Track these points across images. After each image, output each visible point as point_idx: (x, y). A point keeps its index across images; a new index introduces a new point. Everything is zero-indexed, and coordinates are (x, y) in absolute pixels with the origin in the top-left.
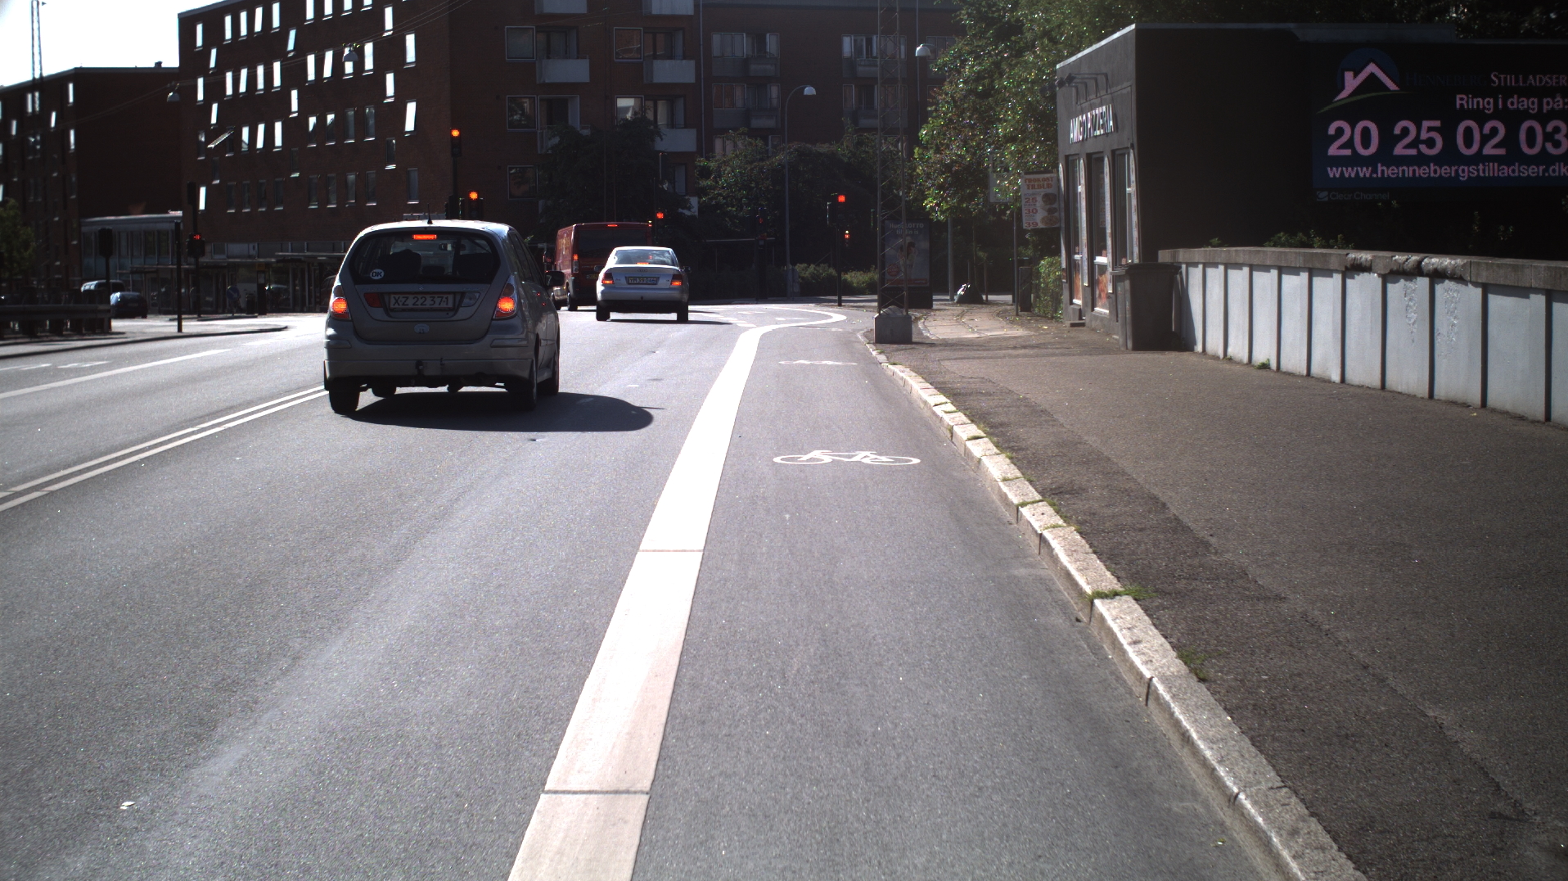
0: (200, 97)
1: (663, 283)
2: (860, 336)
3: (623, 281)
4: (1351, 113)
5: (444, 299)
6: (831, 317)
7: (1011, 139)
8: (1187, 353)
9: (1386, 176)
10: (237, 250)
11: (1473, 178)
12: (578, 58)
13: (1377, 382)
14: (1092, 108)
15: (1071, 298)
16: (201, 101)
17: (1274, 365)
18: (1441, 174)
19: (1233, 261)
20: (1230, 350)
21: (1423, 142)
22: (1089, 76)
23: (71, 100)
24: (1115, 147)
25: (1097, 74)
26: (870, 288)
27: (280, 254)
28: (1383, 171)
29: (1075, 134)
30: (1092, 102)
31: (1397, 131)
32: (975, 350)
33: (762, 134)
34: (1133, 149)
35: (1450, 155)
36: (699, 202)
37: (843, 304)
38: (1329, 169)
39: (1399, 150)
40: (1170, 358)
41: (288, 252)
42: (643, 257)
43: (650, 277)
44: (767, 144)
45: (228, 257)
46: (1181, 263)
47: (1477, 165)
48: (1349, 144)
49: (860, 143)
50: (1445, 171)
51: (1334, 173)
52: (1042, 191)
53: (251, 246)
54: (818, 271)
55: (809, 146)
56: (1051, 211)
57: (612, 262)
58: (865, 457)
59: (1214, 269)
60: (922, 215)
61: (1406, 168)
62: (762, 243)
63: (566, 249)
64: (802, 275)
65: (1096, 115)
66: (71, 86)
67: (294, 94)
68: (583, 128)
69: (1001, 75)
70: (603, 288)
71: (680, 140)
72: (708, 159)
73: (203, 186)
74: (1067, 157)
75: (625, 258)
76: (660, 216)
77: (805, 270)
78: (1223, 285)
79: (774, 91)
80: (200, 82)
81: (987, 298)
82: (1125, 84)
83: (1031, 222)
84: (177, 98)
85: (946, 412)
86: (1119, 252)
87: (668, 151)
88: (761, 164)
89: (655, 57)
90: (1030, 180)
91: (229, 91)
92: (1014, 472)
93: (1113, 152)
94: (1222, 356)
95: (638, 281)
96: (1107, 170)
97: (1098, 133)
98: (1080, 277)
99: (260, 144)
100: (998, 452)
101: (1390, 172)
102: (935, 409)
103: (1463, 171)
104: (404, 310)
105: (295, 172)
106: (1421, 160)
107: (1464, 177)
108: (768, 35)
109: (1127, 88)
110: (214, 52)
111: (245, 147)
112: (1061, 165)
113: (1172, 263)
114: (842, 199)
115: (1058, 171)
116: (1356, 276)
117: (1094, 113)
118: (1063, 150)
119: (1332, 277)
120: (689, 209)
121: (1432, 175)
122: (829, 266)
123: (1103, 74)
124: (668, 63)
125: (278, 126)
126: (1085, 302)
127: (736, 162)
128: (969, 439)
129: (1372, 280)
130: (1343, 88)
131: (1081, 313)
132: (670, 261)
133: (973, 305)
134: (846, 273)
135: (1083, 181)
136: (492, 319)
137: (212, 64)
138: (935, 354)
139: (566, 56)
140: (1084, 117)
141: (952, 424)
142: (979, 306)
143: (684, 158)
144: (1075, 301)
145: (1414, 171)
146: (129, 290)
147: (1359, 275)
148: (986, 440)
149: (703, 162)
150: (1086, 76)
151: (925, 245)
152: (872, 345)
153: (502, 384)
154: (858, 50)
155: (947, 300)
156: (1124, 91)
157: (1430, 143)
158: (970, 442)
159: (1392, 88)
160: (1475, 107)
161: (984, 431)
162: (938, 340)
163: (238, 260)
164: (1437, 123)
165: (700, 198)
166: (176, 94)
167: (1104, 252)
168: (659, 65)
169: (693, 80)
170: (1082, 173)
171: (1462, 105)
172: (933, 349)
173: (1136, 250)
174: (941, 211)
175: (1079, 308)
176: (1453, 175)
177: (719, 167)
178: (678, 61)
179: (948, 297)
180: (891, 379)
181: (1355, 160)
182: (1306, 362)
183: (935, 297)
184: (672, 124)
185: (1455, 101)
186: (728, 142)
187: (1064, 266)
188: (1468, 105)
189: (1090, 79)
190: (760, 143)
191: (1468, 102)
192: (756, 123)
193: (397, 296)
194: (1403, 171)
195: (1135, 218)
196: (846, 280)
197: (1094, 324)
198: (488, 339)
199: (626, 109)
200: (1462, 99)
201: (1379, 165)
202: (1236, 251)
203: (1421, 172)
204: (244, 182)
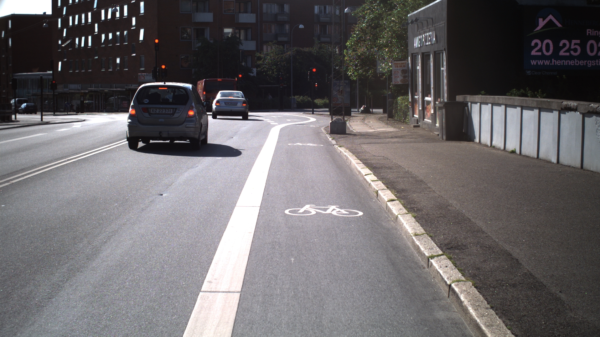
0: (59, 26)
1: (239, 105)
2: (322, 129)
3: (224, 104)
4: (542, 36)
5: (169, 110)
6: (310, 119)
7: (386, 46)
8: (471, 142)
9: (556, 64)
10: (73, 87)
11: (594, 66)
12: (209, 12)
13: (578, 164)
14: (424, 33)
15: (413, 114)
16: (60, 28)
17: (518, 152)
18: (580, 64)
19: (496, 102)
20: (493, 143)
21: (572, 50)
22: (425, 19)
23: (10, 27)
24: (436, 50)
25: (428, 18)
26: (325, 106)
27: (90, 89)
28: (554, 62)
29: (416, 44)
30: (425, 30)
31: (561, 45)
32: (374, 138)
33: (282, 43)
34: (445, 51)
35: (584, 56)
36: (256, 71)
37: (314, 113)
38: (531, 61)
39: (562, 53)
40: (464, 144)
41: (93, 88)
42: (230, 95)
43: (234, 102)
44: (284, 48)
45: (70, 90)
46: (468, 102)
47: (595, 60)
48: (540, 50)
49: (320, 48)
50: (582, 63)
51: (533, 62)
52: (401, 69)
53: (79, 85)
54: (304, 99)
55: (301, 49)
56: (404, 77)
57: (219, 97)
58: (333, 210)
59: (486, 106)
60: (347, 77)
61: (564, 61)
62: (281, 87)
63: (201, 89)
64: (298, 100)
65: (427, 36)
66: (10, 22)
67: (96, 25)
68: (210, 40)
69: (383, 19)
70: (215, 106)
71: (249, 46)
72: (260, 53)
73: (60, 61)
74: (412, 54)
75: (223, 95)
76: (240, 76)
77: (299, 98)
78: (491, 113)
79: (287, 27)
80: (60, 20)
81: (372, 110)
82: (441, 23)
83: (396, 81)
84: (47, 26)
85: (372, 181)
86: (437, 95)
87: (244, 49)
88: (282, 55)
89: (240, 12)
90: (396, 64)
91: (71, 24)
92: (420, 230)
93: (435, 52)
94: (489, 145)
95: (230, 104)
96: (432, 59)
97: (428, 44)
98: (418, 105)
99: (83, 45)
100: (407, 212)
101: (558, 63)
102: (365, 177)
103: (589, 63)
104: (155, 114)
105: (96, 56)
106: (571, 58)
107: (590, 65)
108: (285, 5)
109: (443, 24)
110: (65, 8)
111: (77, 46)
112: (409, 58)
113: (463, 102)
114: (314, 70)
115: (408, 60)
116: (567, 113)
117: (426, 35)
118: (410, 51)
119: (552, 112)
120: (253, 73)
121: (576, 64)
122: (308, 97)
123: (430, 18)
124: (245, 15)
125: (90, 38)
126: (419, 115)
127: (272, 55)
128: (389, 201)
129: (577, 116)
130: (538, 25)
131: (418, 121)
132: (241, 97)
133: (367, 114)
134: (315, 100)
135: (420, 65)
136: (186, 118)
137: (64, 13)
138: (358, 141)
139: (204, 11)
140: (421, 37)
141: (377, 189)
142: (370, 114)
143: (250, 53)
144: (415, 116)
145: (568, 62)
146: (31, 102)
147: (568, 112)
148: (397, 202)
149: (258, 54)
150: (422, 19)
151: (348, 90)
152: (329, 135)
153: (189, 140)
154: (320, 11)
155: (356, 112)
156: (441, 26)
157: (575, 50)
158: (390, 202)
159: (559, 26)
160: (595, 35)
161: (395, 195)
162: (358, 132)
163: (73, 91)
164: (578, 41)
165: (257, 68)
166: (47, 25)
167: (429, 95)
168: (241, 15)
169: (255, 22)
170: (420, 61)
171: (589, 34)
172: (355, 137)
173: (446, 95)
174: (354, 76)
175: (417, 119)
176: (585, 65)
177: (265, 57)
178: (249, 14)
179: (357, 110)
180: (340, 155)
181: (543, 57)
182: (536, 152)
183: (352, 110)
184: (246, 39)
185: (586, 32)
186: (269, 47)
187: (410, 100)
188: (592, 34)
189: (425, 20)
190: (281, 47)
191: (592, 32)
192: (280, 39)
193: (153, 109)
194: (563, 62)
195: (445, 81)
196: (315, 102)
197: (424, 126)
198: (185, 123)
199: (229, 33)
200: (589, 31)
201: (553, 60)
202: (498, 98)
203: (571, 63)
204: (77, 60)
